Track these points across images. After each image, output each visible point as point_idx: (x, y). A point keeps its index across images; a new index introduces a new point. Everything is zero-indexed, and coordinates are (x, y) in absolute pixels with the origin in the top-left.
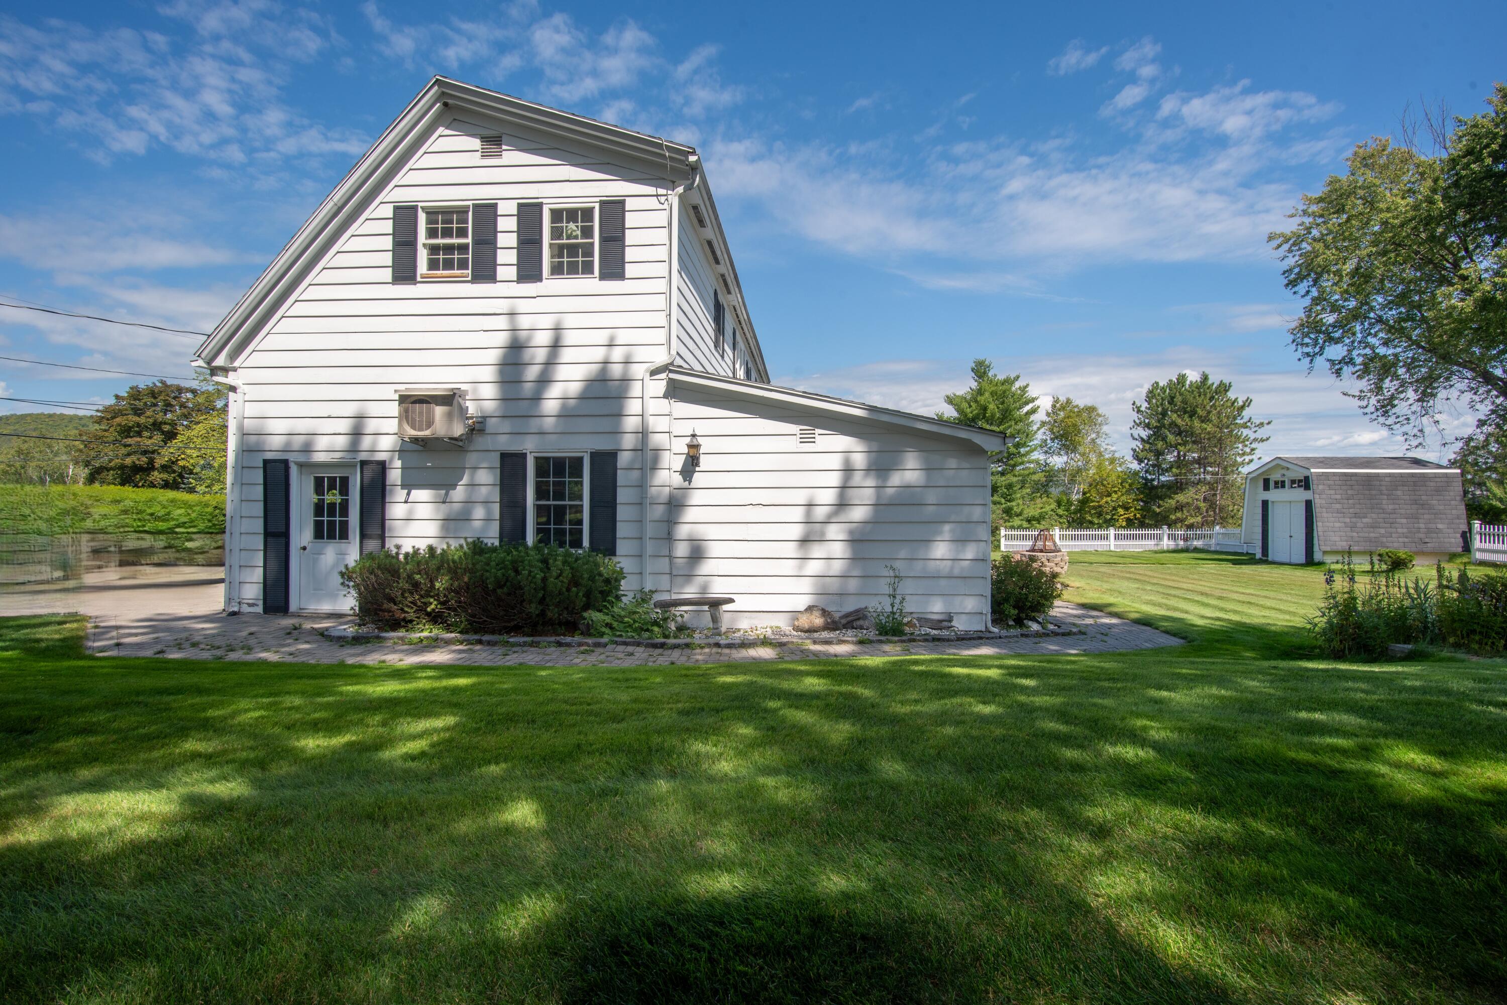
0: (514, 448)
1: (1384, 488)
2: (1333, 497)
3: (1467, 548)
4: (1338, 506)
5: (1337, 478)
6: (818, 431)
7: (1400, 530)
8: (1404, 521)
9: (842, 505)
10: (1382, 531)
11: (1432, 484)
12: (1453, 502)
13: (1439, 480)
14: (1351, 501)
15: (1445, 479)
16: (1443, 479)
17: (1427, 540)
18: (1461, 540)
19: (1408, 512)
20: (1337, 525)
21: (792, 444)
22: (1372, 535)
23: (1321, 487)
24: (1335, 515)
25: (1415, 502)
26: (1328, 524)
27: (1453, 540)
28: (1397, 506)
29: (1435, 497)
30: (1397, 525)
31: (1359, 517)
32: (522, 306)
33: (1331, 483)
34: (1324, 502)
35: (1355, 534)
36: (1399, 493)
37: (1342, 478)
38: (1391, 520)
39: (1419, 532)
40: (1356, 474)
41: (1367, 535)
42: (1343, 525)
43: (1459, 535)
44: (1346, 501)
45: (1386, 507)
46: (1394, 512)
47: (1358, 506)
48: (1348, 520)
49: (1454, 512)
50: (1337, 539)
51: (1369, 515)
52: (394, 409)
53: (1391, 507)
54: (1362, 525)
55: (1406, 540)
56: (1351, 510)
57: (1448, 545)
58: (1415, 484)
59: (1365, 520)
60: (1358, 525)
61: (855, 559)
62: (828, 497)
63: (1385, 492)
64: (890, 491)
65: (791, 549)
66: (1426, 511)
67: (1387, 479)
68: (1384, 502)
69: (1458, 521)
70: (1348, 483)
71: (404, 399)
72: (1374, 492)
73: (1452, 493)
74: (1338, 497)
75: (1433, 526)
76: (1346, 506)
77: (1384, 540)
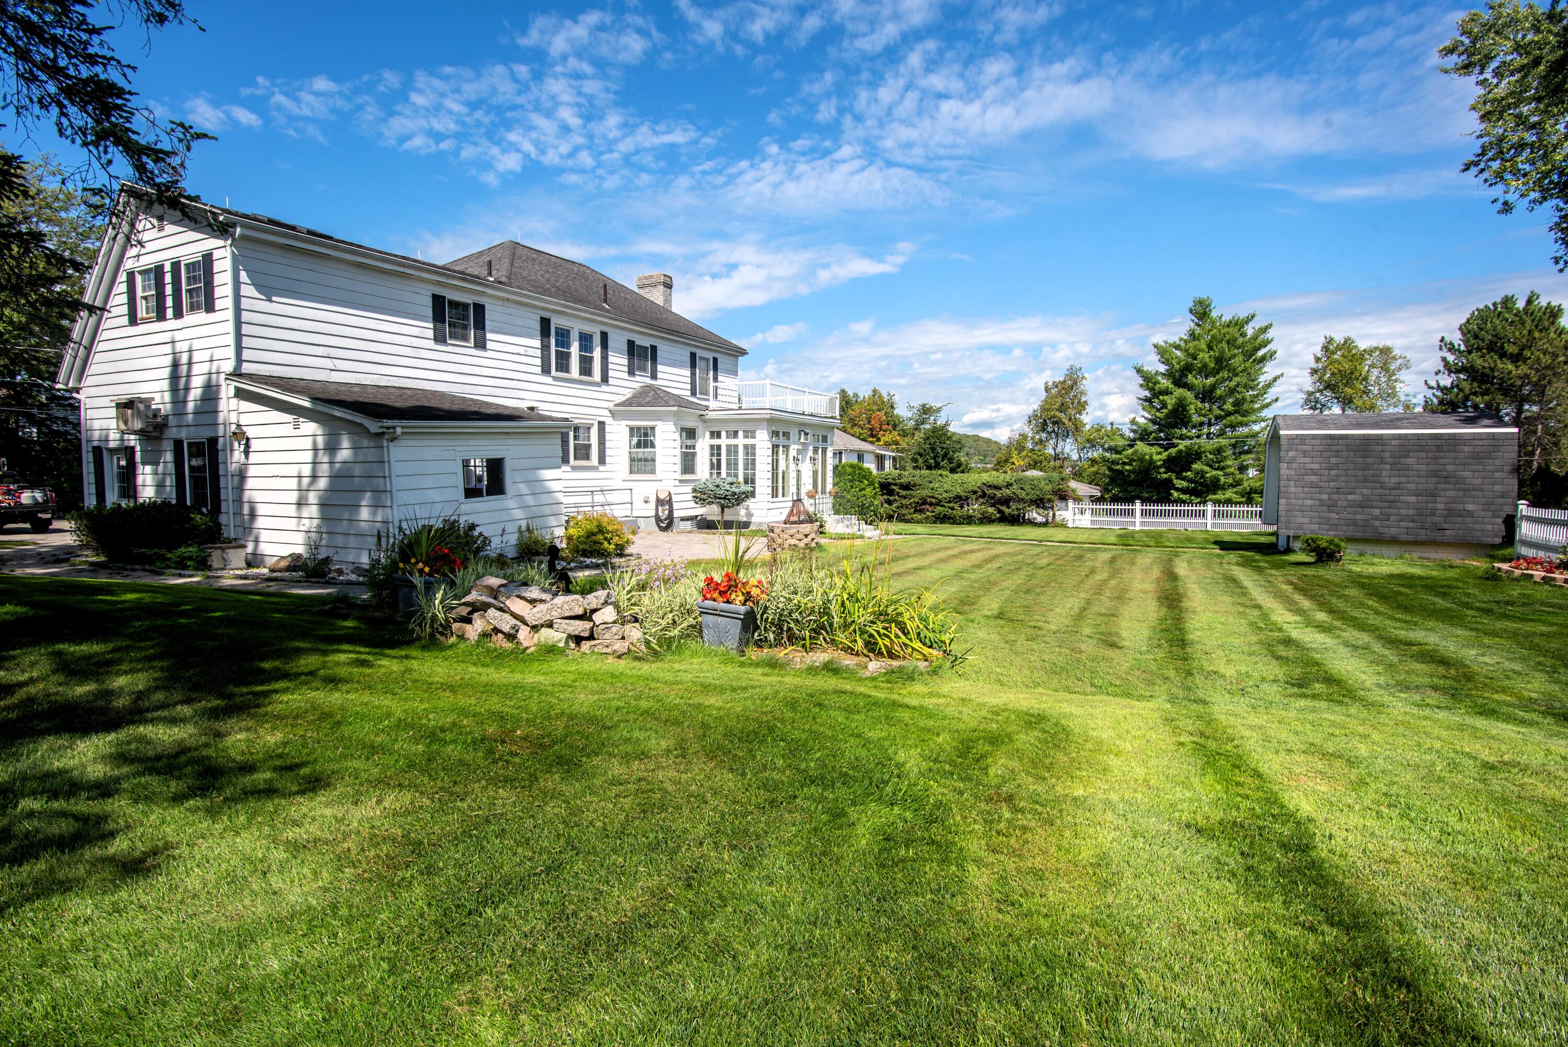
0: (178, 436)
1: (1387, 455)
2: (1307, 466)
3: (1509, 537)
4: (1313, 478)
5: (1318, 442)
6: (301, 420)
7: (1403, 512)
8: (1413, 499)
9: (314, 477)
10: (1376, 512)
11: (1466, 449)
12: (1497, 475)
13: (1480, 443)
14: (1333, 472)
15: (1491, 442)
16: (1486, 442)
17: (1445, 526)
18: (1503, 527)
19: (1420, 486)
20: (1308, 502)
21: (288, 430)
22: (1358, 517)
23: (1291, 454)
24: (1306, 489)
25: (1435, 474)
26: (1294, 501)
27: (1489, 527)
28: (1404, 479)
29: (1467, 467)
30: (1400, 505)
31: (1342, 493)
32: (178, 336)
33: (1308, 448)
34: (1292, 472)
35: (1334, 515)
36: (1410, 461)
37: (1324, 442)
38: (1391, 498)
39: (1433, 514)
40: (1346, 437)
41: (1351, 516)
42: (1317, 503)
43: (1500, 521)
44: (1327, 472)
45: (1386, 480)
46: (1398, 487)
47: (1343, 479)
48: (1325, 497)
49: (1498, 488)
50: (1306, 520)
51: (1358, 491)
52: (113, 412)
53: (1394, 480)
54: (1345, 504)
55: (1411, 525)
56: (1332, 484)
57: (1479, 534)
58: (1439, 448)
59: (1350, 497)
60: (1340, 503)
61: (324, 518)
62: (307, 470)
63: (1390, 460)
64: (338, 465)
65: (292, 510)
66: (1452, 486)
67: (1394, 442)
68: (1384, 473)
69: (1501, 500)
70: (1333, 448)
71: (118, 406)
72: (1371, 460)
73: (1497, 462)
74: (1315, 466)
75: (1460, 507)
76: (1325, 478)
77: (1377, 523)
